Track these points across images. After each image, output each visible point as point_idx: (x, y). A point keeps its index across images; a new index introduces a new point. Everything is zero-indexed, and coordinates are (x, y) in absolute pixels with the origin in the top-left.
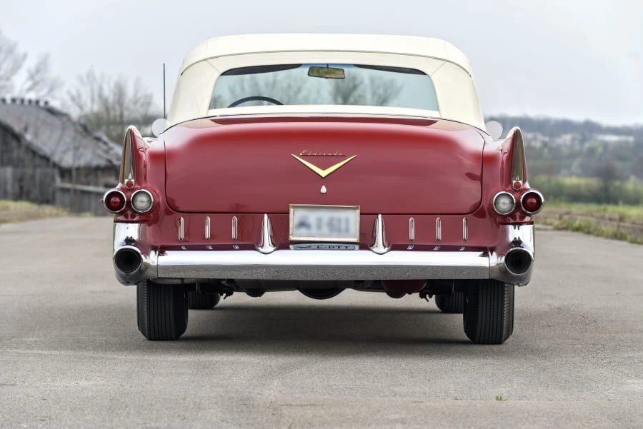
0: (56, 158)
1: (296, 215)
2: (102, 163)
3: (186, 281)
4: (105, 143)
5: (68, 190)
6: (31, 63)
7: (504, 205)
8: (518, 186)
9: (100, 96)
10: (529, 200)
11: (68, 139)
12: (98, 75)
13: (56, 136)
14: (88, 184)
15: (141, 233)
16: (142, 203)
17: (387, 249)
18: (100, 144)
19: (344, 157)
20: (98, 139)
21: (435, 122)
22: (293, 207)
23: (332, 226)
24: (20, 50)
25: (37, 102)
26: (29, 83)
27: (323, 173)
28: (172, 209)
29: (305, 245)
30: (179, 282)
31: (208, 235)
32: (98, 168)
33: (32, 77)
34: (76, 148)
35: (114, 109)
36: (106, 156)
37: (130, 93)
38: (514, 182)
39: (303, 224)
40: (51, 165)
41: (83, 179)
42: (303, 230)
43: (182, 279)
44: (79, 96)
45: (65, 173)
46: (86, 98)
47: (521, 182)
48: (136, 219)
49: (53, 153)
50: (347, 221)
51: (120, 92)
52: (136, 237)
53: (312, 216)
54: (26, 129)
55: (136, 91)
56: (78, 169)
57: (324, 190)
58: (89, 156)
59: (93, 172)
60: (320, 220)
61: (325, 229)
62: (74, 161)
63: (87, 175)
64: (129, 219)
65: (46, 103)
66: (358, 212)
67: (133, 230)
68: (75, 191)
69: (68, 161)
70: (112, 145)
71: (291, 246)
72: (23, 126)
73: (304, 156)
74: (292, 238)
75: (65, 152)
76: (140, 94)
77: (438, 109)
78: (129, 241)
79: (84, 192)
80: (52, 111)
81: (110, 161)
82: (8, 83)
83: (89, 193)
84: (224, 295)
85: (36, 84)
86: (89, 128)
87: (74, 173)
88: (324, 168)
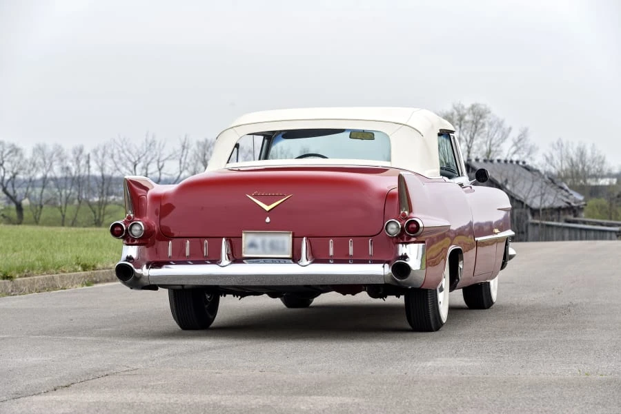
0: (528, 202)
1: (247, 239)
2: (563, 205)
3: (185, 287)
4: (567, 191)
5: (537, 224)
6: (515, 134)
7: (393, 229)
8: (404, 215)
9: (567, 157)
10: (411, 226)
11: (536, 187)
12: (564, 142)
13: (528, 186)
14: (553, 220)
15: (139, 253)
16: (137, 231)
17: (309, 262)
18: (563, 191)
19: (283, 196)
20: (562, 188)
21: (387, 170)
22: (245, 233)
23: (273, 246)
24: (507, 125)
25: (517, 162)
26: (514, 149)
27: (267, 208)
28: (165, 235)
29: (255, 260)
30: (180, 287)
31: (187, 253)
32: (559, 209)
33: (515, 144)
34: (543, 195)
35: (577, 166)
36: (566, 200)
37: (589, 154)
38: (402, 212)
39: (252, 245)
40: (525, 206)
41: (549, 216)
42: (252, 250)
43: (183, 286)
44: (552, 157)
45: (535, 212)
46: (556, 160)
47: (406, 212)
48: (136, 242)
49: (526, 198)
50: (284, 242)
51: (582, 154)
52: (135, 256)
53: (258, 238)
54: (506, 181)
55: (593, 153)
56: (544, 209)
57: (268, 220)
58: (552, 199)
59: (556, 211)
60: (263, 243)
61: (268, 248)
62: (541, 204)
63: (552, 214)
64: (130, 243)
65: (524, 163)
66: (291, 235)
67: (132, 251)
68: (542, 225)
69: (536, 204)
70: (571, 192)
71: (244, 261)
72: (504, 179)
73: (255, 196)
74: (245, 255)
75: (534, 197)
76: (595, 156)
77: (389, 160)
78: (129, 259)
79: (548, 226)
80: (528, 168)
81: (569, 203)
82: (498, 149)
83: (552, 226)
84: (239, 297)
85: (519, 149)
86: (556, 180)
87: (541, 212)
88: (268, 204)
